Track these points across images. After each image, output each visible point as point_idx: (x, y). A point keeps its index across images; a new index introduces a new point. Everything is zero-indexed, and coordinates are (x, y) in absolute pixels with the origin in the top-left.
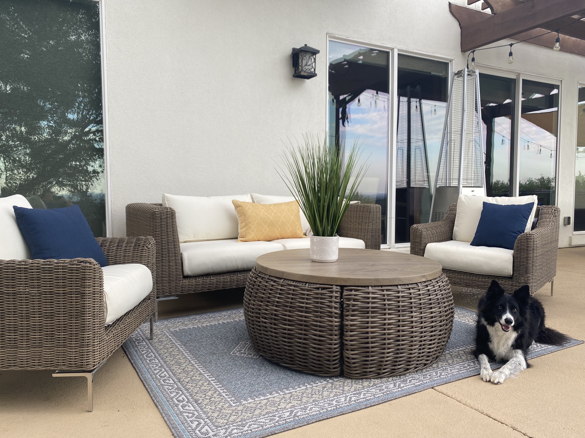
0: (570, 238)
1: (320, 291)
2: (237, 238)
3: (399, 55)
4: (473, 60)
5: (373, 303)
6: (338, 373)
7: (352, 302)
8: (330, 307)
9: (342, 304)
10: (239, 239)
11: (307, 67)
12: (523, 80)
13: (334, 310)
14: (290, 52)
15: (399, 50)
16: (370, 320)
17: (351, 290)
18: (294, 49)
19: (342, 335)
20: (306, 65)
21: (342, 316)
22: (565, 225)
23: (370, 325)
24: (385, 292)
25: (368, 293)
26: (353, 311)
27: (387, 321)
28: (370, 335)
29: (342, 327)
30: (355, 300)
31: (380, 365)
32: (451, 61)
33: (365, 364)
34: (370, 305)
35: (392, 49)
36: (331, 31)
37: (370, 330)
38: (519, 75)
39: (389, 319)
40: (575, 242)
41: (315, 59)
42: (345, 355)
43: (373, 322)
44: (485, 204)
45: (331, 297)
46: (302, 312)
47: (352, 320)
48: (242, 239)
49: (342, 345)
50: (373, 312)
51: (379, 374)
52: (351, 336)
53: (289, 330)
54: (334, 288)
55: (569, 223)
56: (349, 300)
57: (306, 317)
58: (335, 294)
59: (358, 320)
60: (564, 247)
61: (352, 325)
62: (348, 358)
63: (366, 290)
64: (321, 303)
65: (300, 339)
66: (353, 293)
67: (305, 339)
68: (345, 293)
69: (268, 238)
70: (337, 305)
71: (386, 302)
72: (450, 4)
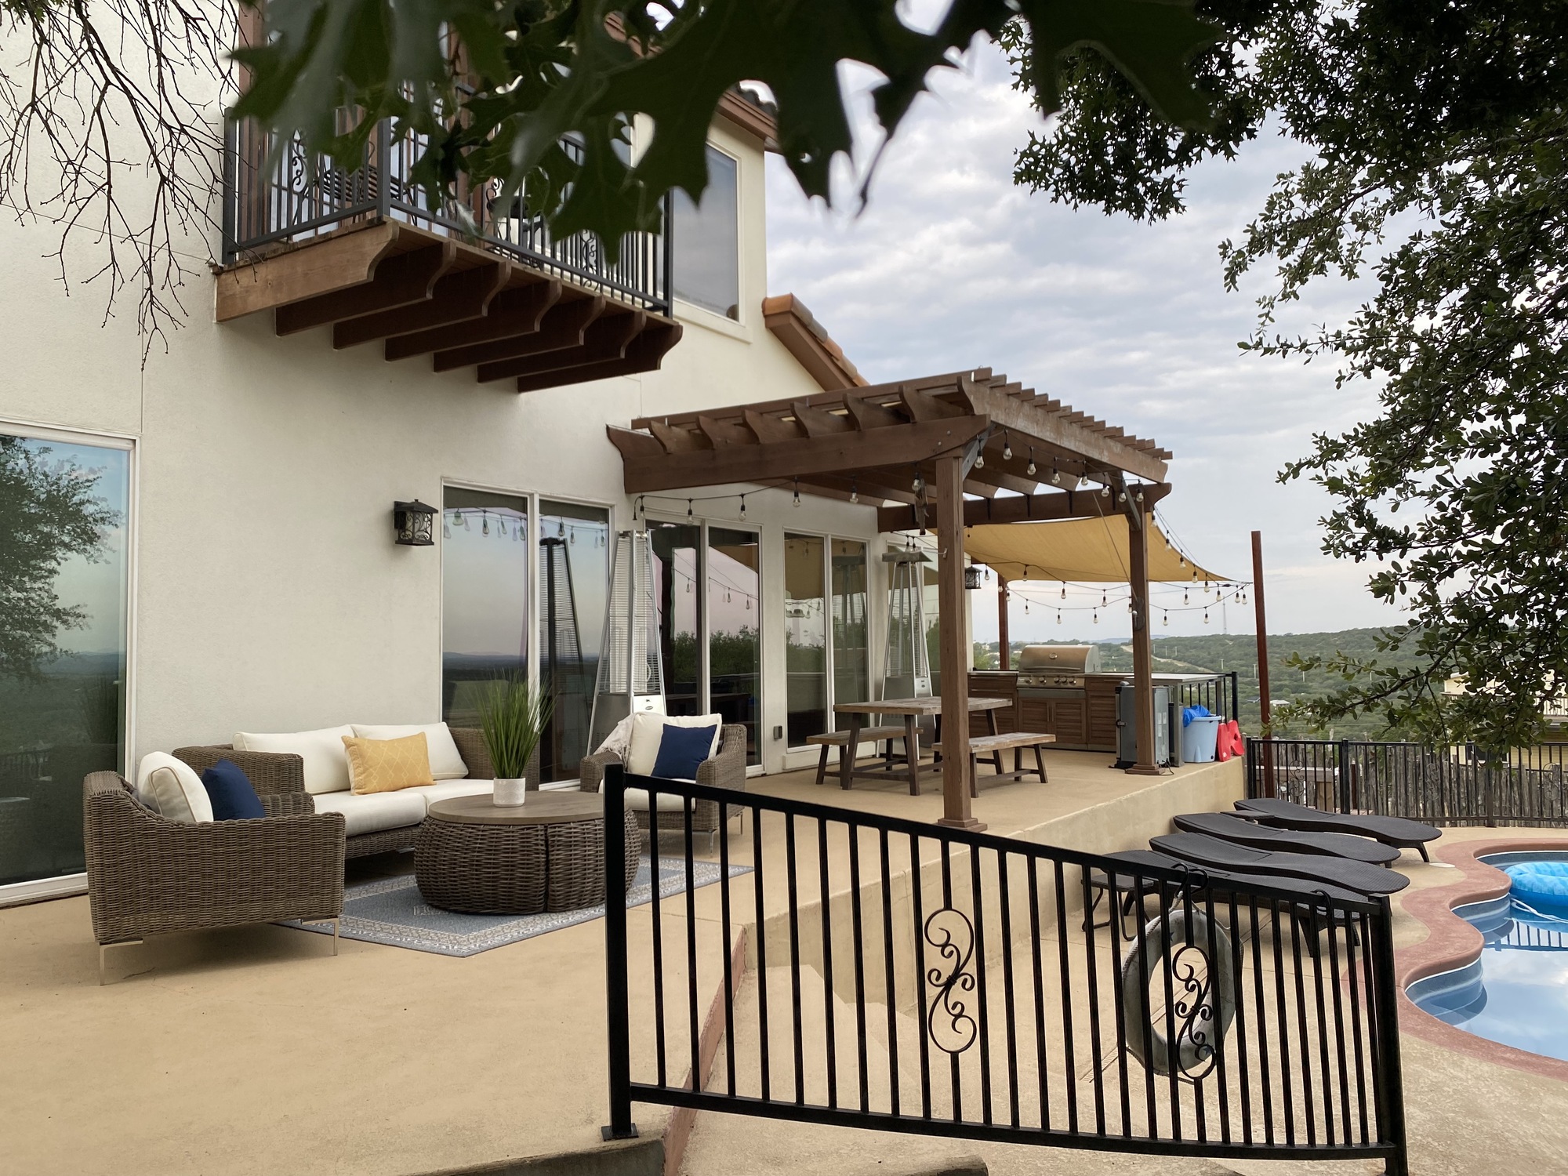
0: (784, 758)
1: (525, 831)
2: (349, 790)
3: (541, 501)
4: (642, 509)
5: (575, 837)
6: (542, 909)
7: (556, 838)
8: (537, 845)
9: (546, 841)
10: (352, 791)
11: (420, 534)
12: (710, 529)
13: (540, 847)
14: (391, 507)
15: (540, 495)
16: (573, 852)
17: (555, 827)
18: (397, 504)
19: (547, 869)
20: (419, 530)
21: (547, 853)
22: (775, 739)
23: (573, 857)
24: (584, 827)
25: (571, 828)
26: (558, 846)
27: (587, 853)
28: (573, 866)
29: (547, 862)
30: (559, 836)
31: (581, 894)
32: (612, 506)
33: (568, 896)
34: (573, 839)
35: (532, 495)
36: (447, 474)
37: (573, 861)
38: (703, 521)
39: (589, 850)
40: (790, 765)
41: (431, 520)
42: (550, 888)
43: (575, 854)
44: (665, 726)
45: (537, 835)
46: (508, 853)
47: (557, 855)
48: (360, 791)
49: (548, 879)
50: (575, 845)
51: (579, 905)
52: (557, 869)
53: (494, 873)
54: (539, 827)
55: (780, 736)
56: (554, 836)
57: (512, 857)
58: (540, 833)
59: (562, 855)
60: (775, 772)
61: (557, 859)
62: (553, 891)
63: (568, 826)
64: (528, 842)
65: (506, 879)
66: (557, 829)
67: (511, 879)
68: (549, 830)
69: (392, 787)
70: (543, 843)
71: (586, 835)
72: (608, 428)
